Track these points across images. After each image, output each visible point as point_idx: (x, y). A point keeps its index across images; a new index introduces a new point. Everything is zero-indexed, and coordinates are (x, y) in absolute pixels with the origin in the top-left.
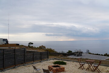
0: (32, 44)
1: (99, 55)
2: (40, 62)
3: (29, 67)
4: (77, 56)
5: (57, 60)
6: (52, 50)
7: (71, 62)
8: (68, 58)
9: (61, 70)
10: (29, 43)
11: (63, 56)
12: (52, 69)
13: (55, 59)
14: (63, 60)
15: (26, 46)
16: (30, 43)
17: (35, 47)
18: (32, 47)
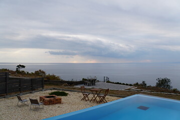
0: (23, 67)
1: (120, 84)
2: (31, 93)
3: (12, 100)
4: (88, 85)
5: (56, 91)
6: (56, 78)
7: (76, 93)
8: (74, 88)
9: (57, 101)
10: (18, 66)
11: (67, 86)
12: (44, 100)
13: (54, 89)
14: (65, 90)
15: (12, 71)
16: (20, 65)
17: (28, 73)
18: (23, 73)
